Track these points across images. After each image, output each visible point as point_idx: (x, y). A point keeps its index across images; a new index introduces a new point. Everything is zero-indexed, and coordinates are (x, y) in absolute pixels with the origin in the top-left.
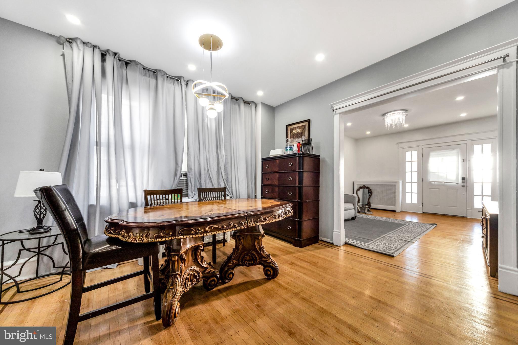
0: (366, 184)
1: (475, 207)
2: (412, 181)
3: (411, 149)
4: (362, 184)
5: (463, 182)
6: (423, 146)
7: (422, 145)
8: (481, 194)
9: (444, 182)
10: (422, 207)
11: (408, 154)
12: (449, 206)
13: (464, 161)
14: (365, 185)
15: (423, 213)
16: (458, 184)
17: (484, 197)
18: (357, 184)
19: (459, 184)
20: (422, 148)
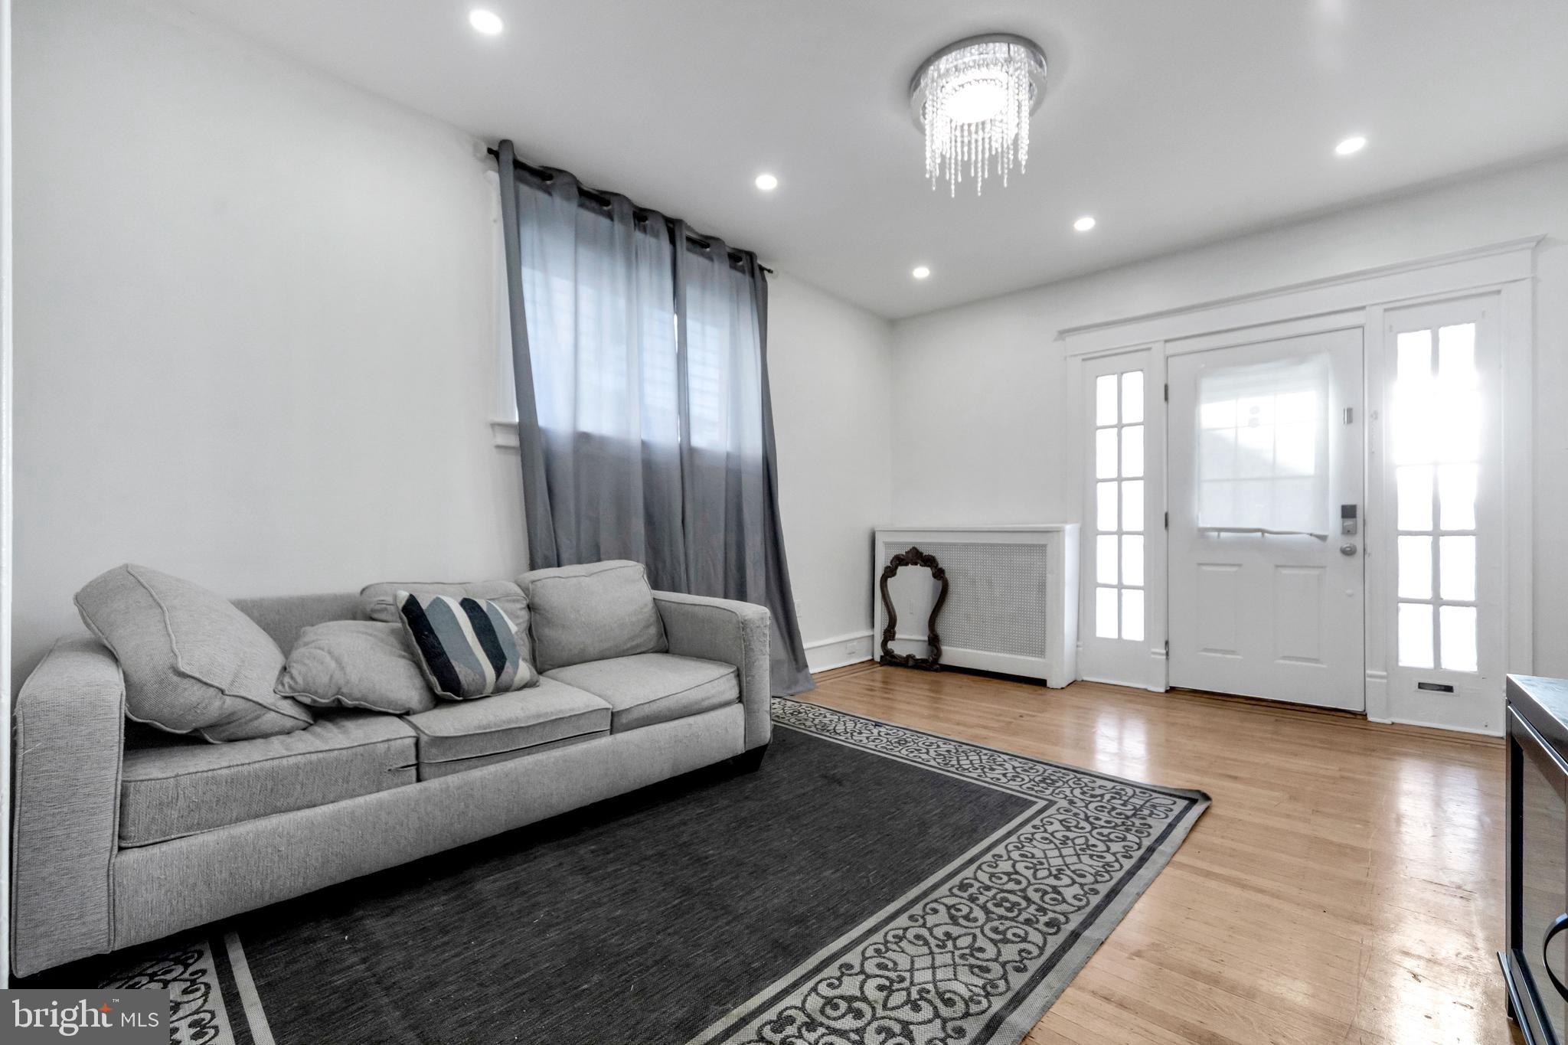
0: (930, 544)
1: (1400, 664)
2: (1125, 528)
3: (1116, 360)
4: (905, 542)
5: (1347, 532)
6: (1169, 345)
7: (1166, 341)
8: (1428, 594)
9: (1263, 531)
10: (1167, 659)
11: (1106, 386)
12: (1284, 658)
13: (1350, 420)
14: (921, 549)
15: (1172, 690)
16: (1323, 538)
17: (1443, 609)
18: (887, 545)
19: (1329, 540)
20: (1167, 358)
